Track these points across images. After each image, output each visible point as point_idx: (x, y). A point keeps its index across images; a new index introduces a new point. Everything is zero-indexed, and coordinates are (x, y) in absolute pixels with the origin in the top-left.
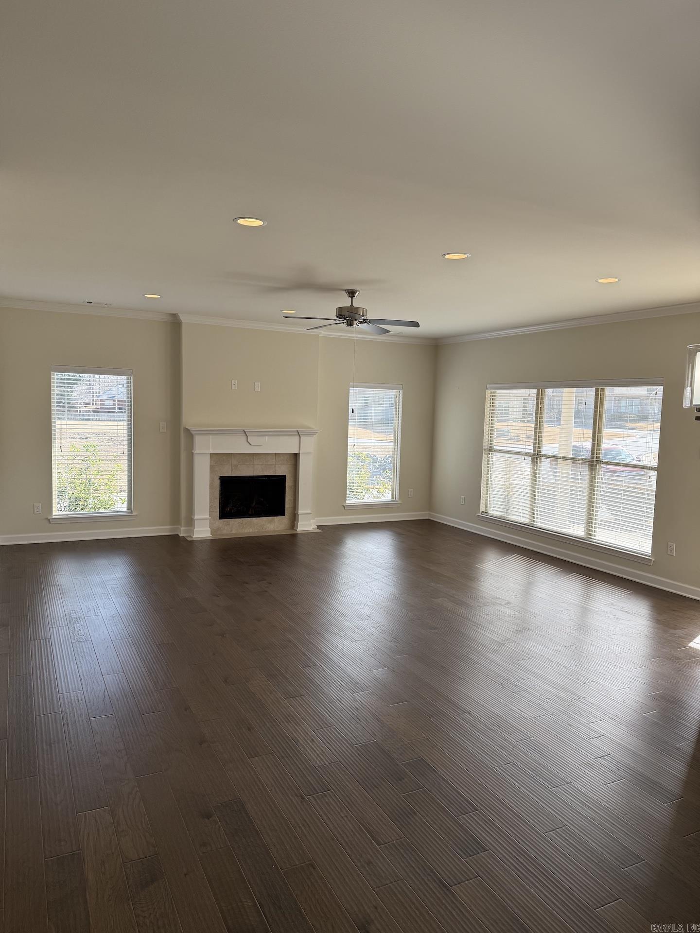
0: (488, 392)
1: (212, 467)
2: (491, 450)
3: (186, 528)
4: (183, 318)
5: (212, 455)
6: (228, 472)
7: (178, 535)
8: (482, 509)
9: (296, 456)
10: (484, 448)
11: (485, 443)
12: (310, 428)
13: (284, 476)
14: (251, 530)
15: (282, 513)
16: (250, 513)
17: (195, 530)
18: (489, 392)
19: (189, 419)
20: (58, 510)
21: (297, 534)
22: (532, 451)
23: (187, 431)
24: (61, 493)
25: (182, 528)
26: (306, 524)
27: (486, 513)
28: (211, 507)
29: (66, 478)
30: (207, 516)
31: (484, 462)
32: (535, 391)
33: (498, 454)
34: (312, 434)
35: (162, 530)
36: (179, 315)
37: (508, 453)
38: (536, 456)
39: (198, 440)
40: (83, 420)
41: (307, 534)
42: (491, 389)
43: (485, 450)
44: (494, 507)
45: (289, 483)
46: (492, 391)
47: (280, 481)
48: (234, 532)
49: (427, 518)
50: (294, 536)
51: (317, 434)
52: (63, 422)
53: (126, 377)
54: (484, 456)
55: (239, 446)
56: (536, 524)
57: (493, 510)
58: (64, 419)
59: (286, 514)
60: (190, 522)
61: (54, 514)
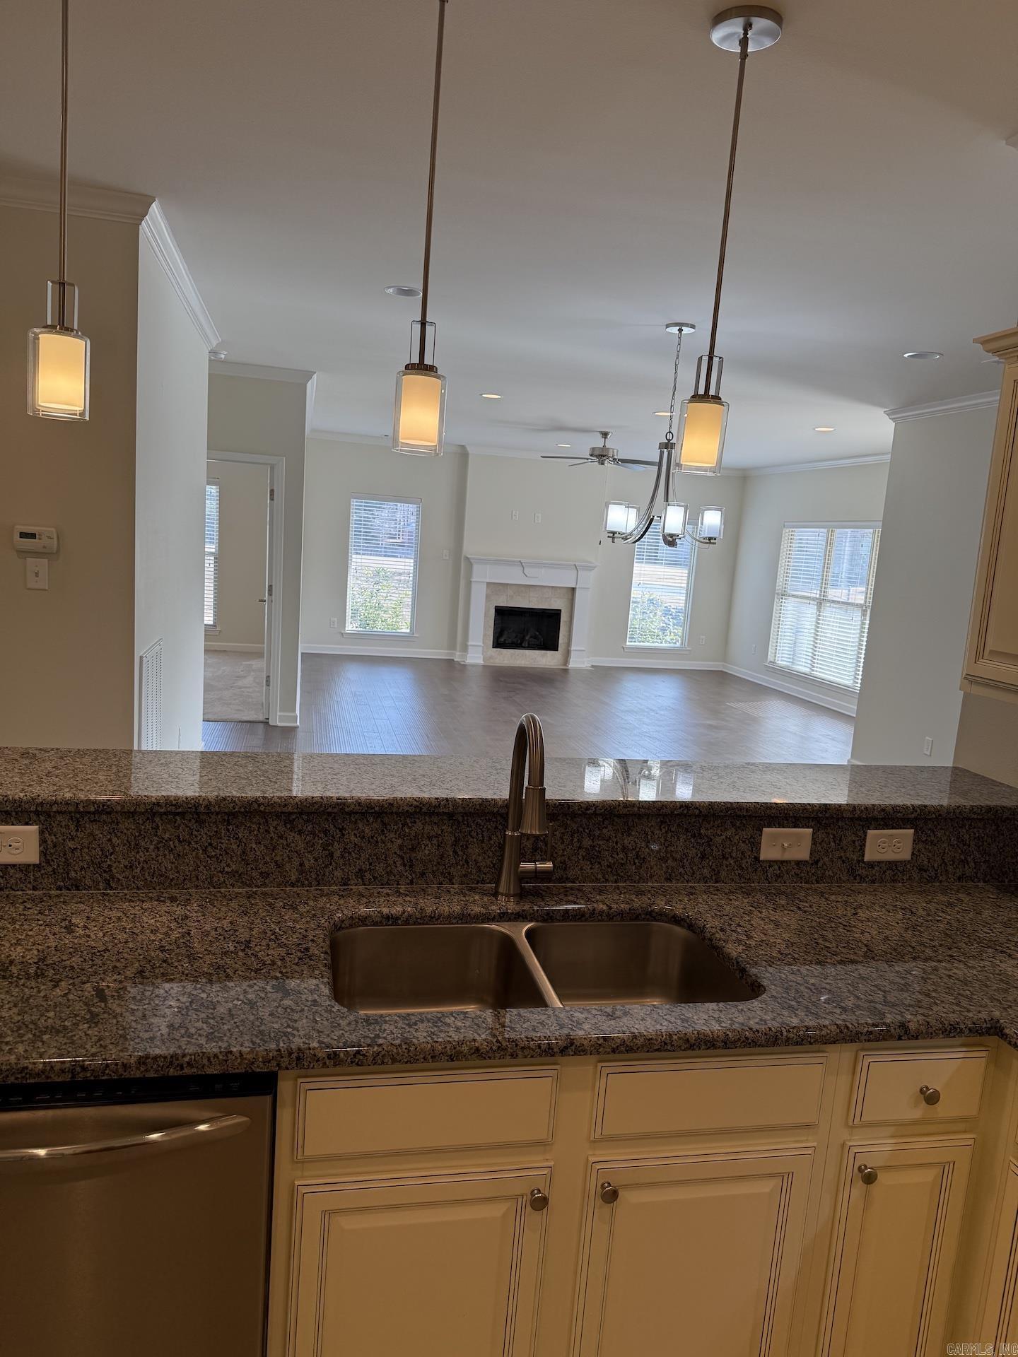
1: (487, 597)
2: (784, 594)
3: (461, 653)
4: (469, 449)
5: (488, 584)
6: (504, 602)
7: (453, 660)
8: (770, 657)
9: (573, 589)
10: (777, 592)
11: (778, 586)
12: (591, 563)
13: (560, 610)
14: (523, 662)
15: (555, 648)
16: (523, 645)
17: (468, 655)
18: (787, 531)
19: (469, 549)
20: (350, 627)
21: (568, 669)
22: (818, 596)
23: (468, 559)
24: (355, 613)
25: (458, 653)
26: (579, 661)
27: (773, 662)
28: (485, 635)
29: (359, 600)
30: (481, 644)
31: (776, 608)
32: (824, 531)
33: (793, 599)
34: (591, 568)
35: (441, 654)
36: (467, 446)
38: (821, 601)
39: (476, 567)
40: (385, 556)
41: (579, 671)
42: (788, 528)
43: (778, 594)
44: (781, 655)
45: (564, 618)
46: (791, 530)
47: (556, 615)
48: (506, 662)
50: (566, 671)
51: (596, 569)
52: (359, 556)
53: (415, 506)
54: (777, 601)
55: (514, 576)
56: (814, 673)
57: (782, 661)
58: (360, 554)
59: (559, 649)
60: (465, 648)
61: (347, 629)
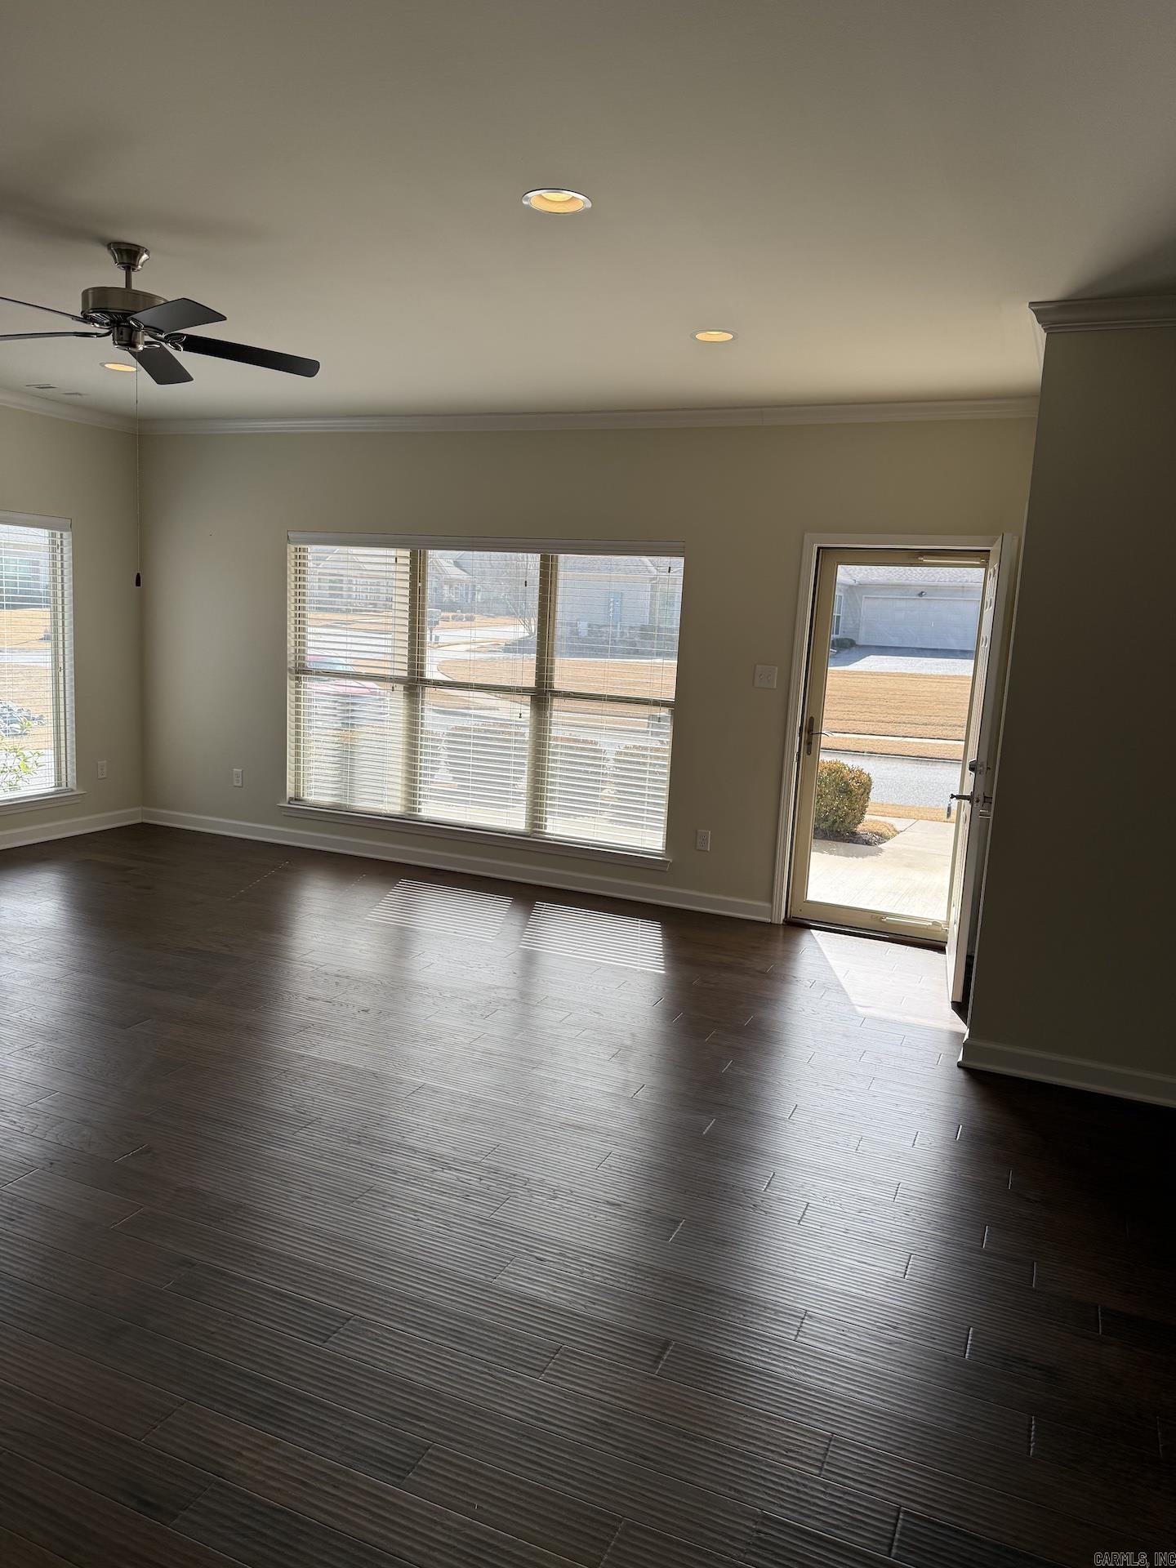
0: (291, 548)
2: (302, 671)
8: (290, 792)
10: (288, 666)
11: (291, 656)
22: (405, 674)
27: (296, 800)
31: (290, 697)
32: (407, 553)
33: (323, 679)
37: (349, 678)
38: (414, 684)
42: (296, 543)
43: (290, 670)
44: (316, 787)
46: (300, 547)
49: (139, 821)
54: (291, 683)
56: (420, 814)
57: (315, 794)
